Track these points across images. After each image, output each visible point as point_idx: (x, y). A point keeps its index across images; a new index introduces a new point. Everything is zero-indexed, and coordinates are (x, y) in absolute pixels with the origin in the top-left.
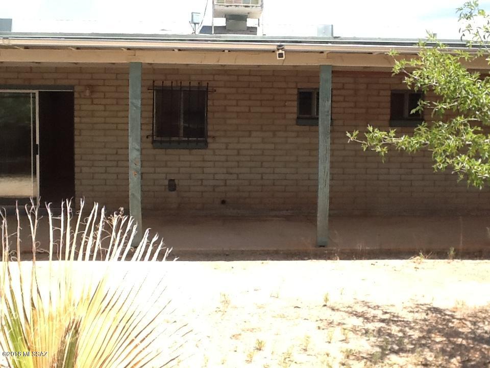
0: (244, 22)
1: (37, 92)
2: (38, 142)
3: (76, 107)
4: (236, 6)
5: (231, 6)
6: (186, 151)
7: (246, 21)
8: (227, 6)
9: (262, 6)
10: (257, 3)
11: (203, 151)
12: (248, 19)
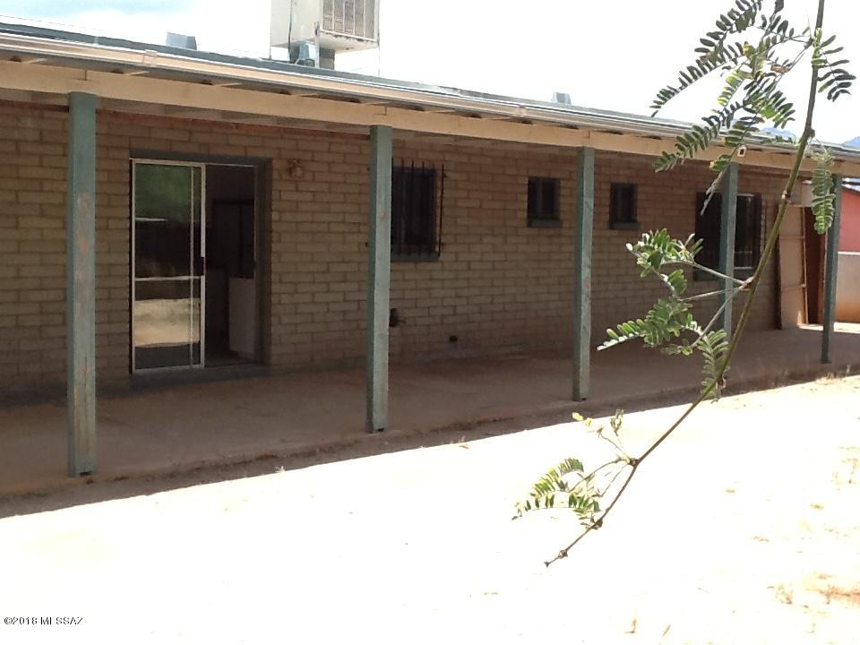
0: (331, 60)
1: (203, 166)
2: (203, 254)
3: (275, 195)
4: (347, 37)
5: (341, 36)
6: (411, 266)
7: (334, 59)
8: (336, 36)
9: (378, 42)
10: (373, 37)
11: (430, 266)
12: (336, 56)
